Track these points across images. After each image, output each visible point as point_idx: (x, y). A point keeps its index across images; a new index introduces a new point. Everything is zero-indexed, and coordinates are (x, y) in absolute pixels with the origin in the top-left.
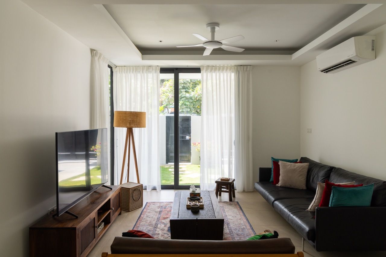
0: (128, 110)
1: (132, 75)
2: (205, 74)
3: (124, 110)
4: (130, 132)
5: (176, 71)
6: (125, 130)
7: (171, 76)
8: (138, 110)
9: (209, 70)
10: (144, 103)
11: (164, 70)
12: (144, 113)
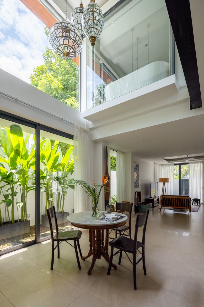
0: (163, 177)
1: (165, 167)
2: (190, 165)
3: (162, 177)
4: (164, 184)
5: (180, 165)
6: (162, 183)
7: (178, 166)
8: (167, 177)
9: (192, 163)
10: (169, 175)
11: (175, 165)
12: (169, 178)
